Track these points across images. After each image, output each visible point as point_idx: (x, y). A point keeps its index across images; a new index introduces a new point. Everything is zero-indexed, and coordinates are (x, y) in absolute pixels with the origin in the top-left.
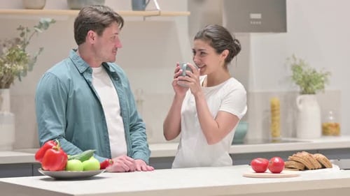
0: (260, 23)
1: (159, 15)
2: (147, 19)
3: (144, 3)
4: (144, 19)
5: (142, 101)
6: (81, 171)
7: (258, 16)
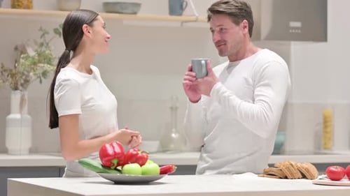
0: (300, 31)
1: (196, 21)
2: (184, 24)
3: (182, 8)
4: (182, 25)
5: (176, 108)
6: (140, 176)
7: (298, 24)
